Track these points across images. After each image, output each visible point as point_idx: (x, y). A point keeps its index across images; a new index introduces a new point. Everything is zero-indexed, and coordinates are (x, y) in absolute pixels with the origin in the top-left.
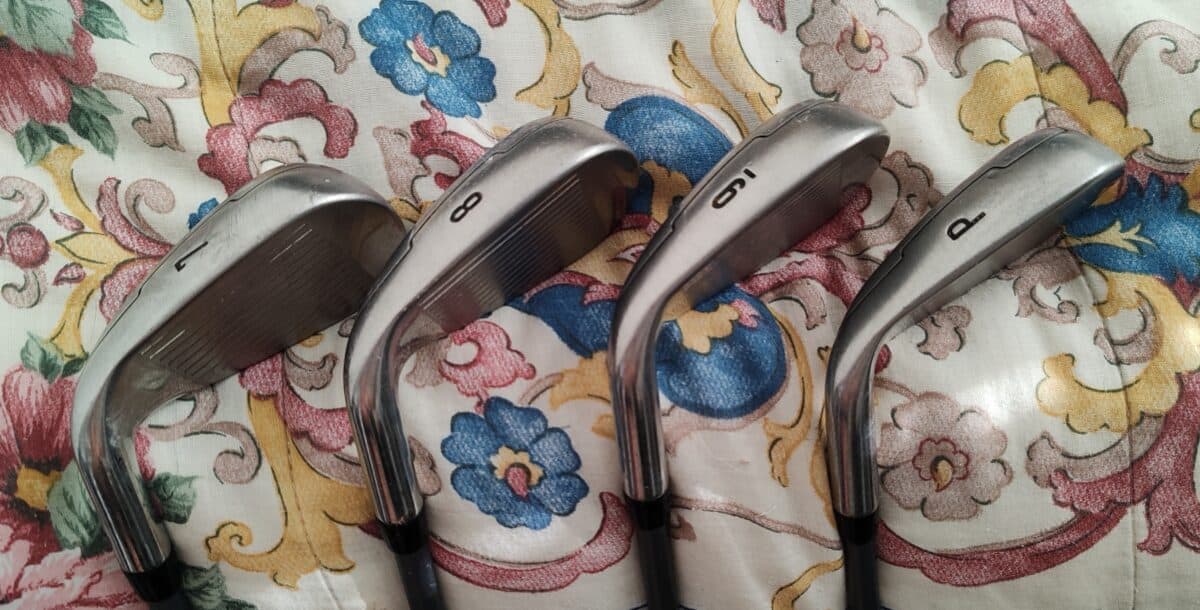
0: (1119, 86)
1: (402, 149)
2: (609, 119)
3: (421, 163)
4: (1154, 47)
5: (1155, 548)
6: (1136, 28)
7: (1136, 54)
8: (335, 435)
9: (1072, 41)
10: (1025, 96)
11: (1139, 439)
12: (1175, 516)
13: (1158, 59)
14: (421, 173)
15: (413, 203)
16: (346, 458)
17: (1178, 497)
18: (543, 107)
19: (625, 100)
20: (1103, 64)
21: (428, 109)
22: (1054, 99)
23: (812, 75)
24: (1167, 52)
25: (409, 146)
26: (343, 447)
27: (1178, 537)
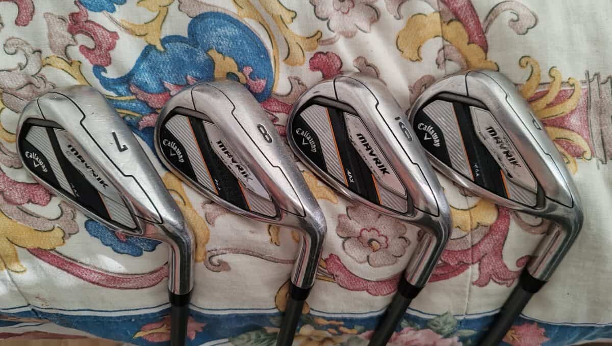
0: (485, 37)
1: (62, 29)
2: (191, 22)
3: (73, 38)
4: (506, 16)
5: (481, 284)
6: (498, 4)
7: (496, 20)
8: (20, 196)
9: (462, 8)
10: (433, 36)
11: (476, 236)
12: (493, 270)
13: (507, 24)
14: (71, 43)
15: (66, 59)
16: (24, 210)
17: (494, 261)
18: (152, 11)
19: (201, 13)
20: (478, 23)
21: (78, 6)
22: (448, 40)
23: (315, 6)
24: (513, 20)
25: (67, 27)
26: (24, 204)
27: (493, 279)
